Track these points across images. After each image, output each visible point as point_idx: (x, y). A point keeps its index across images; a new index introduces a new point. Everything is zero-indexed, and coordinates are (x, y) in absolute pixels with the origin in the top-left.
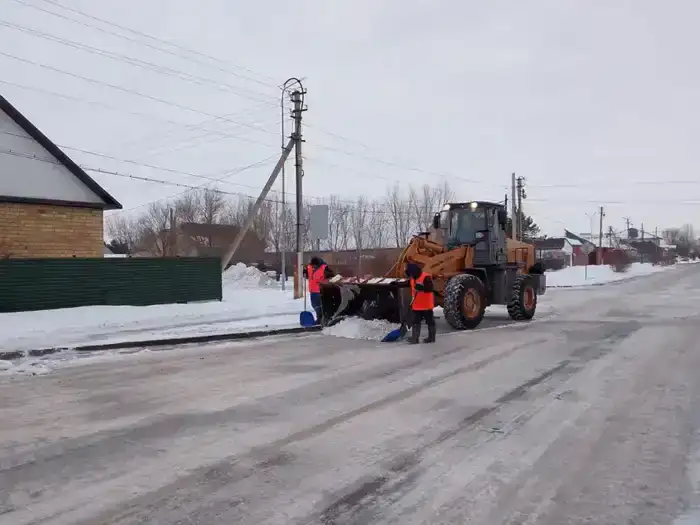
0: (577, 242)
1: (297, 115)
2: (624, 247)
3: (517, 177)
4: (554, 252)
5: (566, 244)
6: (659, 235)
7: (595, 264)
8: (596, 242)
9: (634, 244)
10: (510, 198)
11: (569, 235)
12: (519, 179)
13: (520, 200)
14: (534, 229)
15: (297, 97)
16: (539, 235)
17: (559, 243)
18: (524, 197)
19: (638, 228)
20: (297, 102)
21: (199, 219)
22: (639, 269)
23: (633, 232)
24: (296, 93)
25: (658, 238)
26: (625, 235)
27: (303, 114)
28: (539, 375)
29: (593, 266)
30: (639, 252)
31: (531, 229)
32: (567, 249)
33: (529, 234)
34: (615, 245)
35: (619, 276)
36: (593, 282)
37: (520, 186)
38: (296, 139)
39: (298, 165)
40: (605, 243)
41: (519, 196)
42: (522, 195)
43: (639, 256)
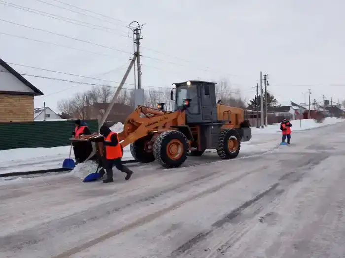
0: (297, 108)
1: (137, 42)
2: (321, 109)
3: (263, 74)
4: (285, 113)
5: (291, 108)
6: (341, 103)
7: (307, 119)
8: (307, 108)
9: (327, 108)
10: (259, 85)
11: (293, 104)
12: (265, 75)
13: (265, 86)
14: (274, 101)
15: (137, 31)
16: (277, 105)
17: (288, 108)
18: (268, 84)
19: (329, 100)
20: (137, 34)
21: (99, 100)
22: (329, 121)
23: (327, 102)
24: (137, 30)
25: (340, 105)
26: (322, 104)
27: (140, 41)
28: (255, 197)
29: (306, 120)
30: (330, 112)
31: (273, 101)
32: (292, 111)
33: (272, 104)
34: (317, 109)
35: (319, 125)
36: (304, 128)
37: (265, 79)
38: (137, 54)
39: (139, 69)
40: (312, 108)
41: (265, 84)
42: (266, 84)
43: (330, 114)
